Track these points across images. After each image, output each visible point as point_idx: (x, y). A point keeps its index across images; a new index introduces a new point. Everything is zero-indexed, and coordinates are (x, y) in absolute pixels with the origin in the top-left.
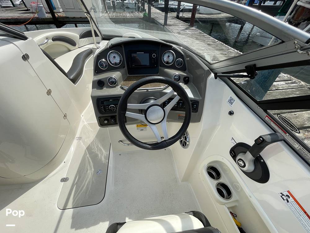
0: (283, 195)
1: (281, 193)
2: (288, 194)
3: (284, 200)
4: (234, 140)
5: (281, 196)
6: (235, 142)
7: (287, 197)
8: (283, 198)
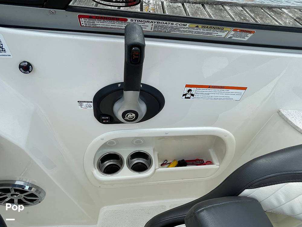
0: (185, 95)
1: (184, 95)
2: (188, 89)
3: (190, 98)
4: (85, 102)
5: (186, 98)
6: (88, 102)
7: (189, 93)
8: (188, 98)
